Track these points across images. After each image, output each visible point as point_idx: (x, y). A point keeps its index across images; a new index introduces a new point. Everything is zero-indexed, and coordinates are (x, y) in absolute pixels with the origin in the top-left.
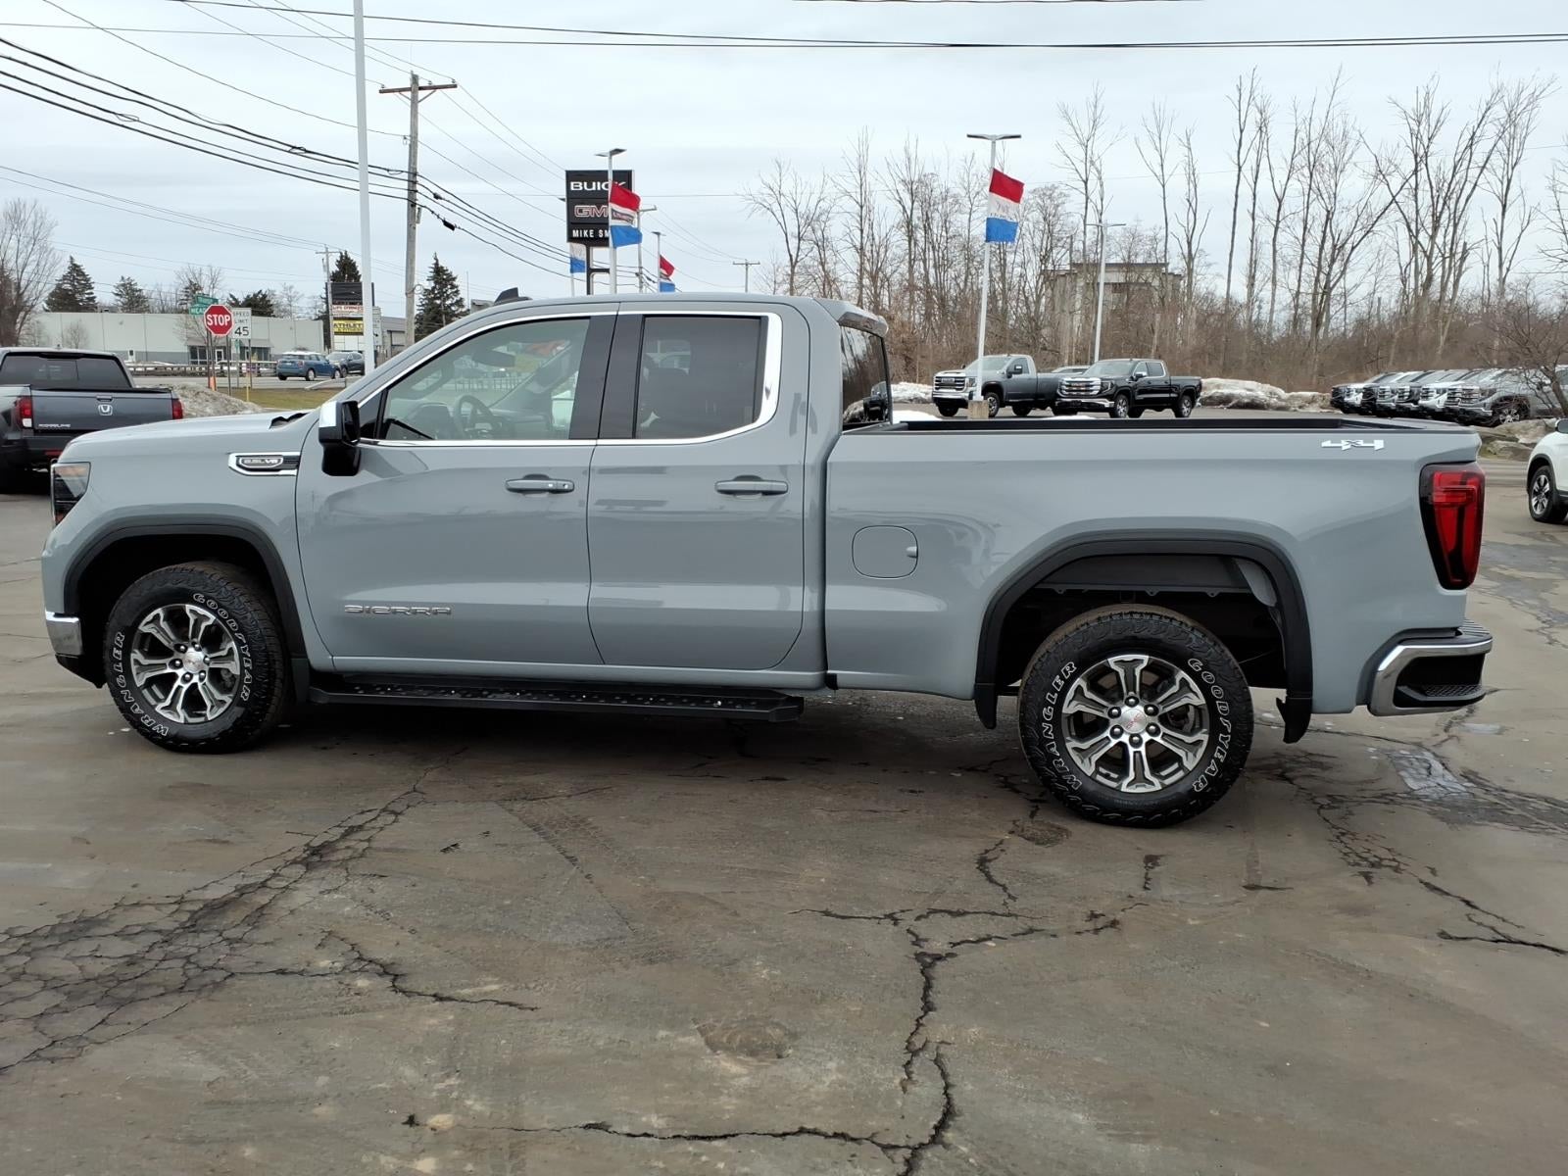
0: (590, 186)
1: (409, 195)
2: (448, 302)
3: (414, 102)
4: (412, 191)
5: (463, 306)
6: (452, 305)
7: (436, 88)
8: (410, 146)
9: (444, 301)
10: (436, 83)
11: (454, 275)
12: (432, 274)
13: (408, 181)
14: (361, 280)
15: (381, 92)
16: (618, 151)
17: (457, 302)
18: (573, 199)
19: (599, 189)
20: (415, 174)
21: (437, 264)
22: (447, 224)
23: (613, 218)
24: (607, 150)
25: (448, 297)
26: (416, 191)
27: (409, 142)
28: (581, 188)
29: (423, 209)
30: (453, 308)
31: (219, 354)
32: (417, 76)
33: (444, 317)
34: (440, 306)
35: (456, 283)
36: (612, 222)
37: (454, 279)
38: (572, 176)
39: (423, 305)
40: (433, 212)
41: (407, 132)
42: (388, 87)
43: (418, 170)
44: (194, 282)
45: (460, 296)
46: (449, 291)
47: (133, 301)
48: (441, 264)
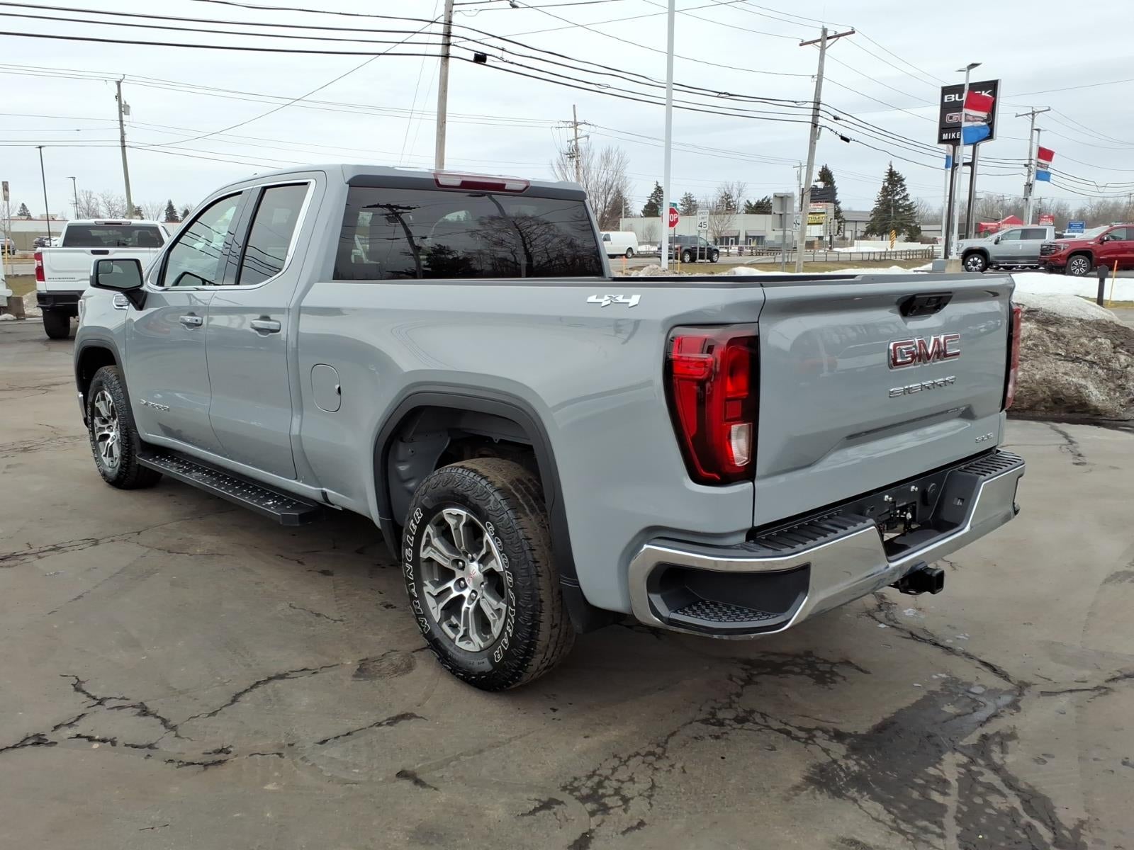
1: (813, 119)
2: (897, 198)
3: (823, 49)
4: (815, 116)
5: (908, 200)
6: (899, 199)
7: (839, 36)
8: (817, 82)
9: (894, 196)
10: (840, 32)
11: (903, 177)
12: (886, 178)
13: (813, 108)
14: (835, 184)
15: (801, 45)
16: (974, 65)
17: (904, 197)
18: (946, 108)
20: (819, 103)
21: (891, 169)
22: (843, 138)
23: (966, 121)
24: (965, 66)
25: (897, 194)
26: (819, 116)
27: (816, 80)
28: (953, 100)
29: (823, 128)
30: (900, 202)
31: (732, 241)
32: (826, 29)
33: (892, 208)
34: (890, 200)
35: (904, 183)
36: (964, 124)
37: (903, 180)
38: (946, 90)
39: (879, 201)
40: (832, 130)
41: (816, 72)
42: (807, 40)
43: (821, 100)
44: (728, 193)
45: (907, 192)
46: (899, 189)
47: (691, 207)
48: (894, 169)
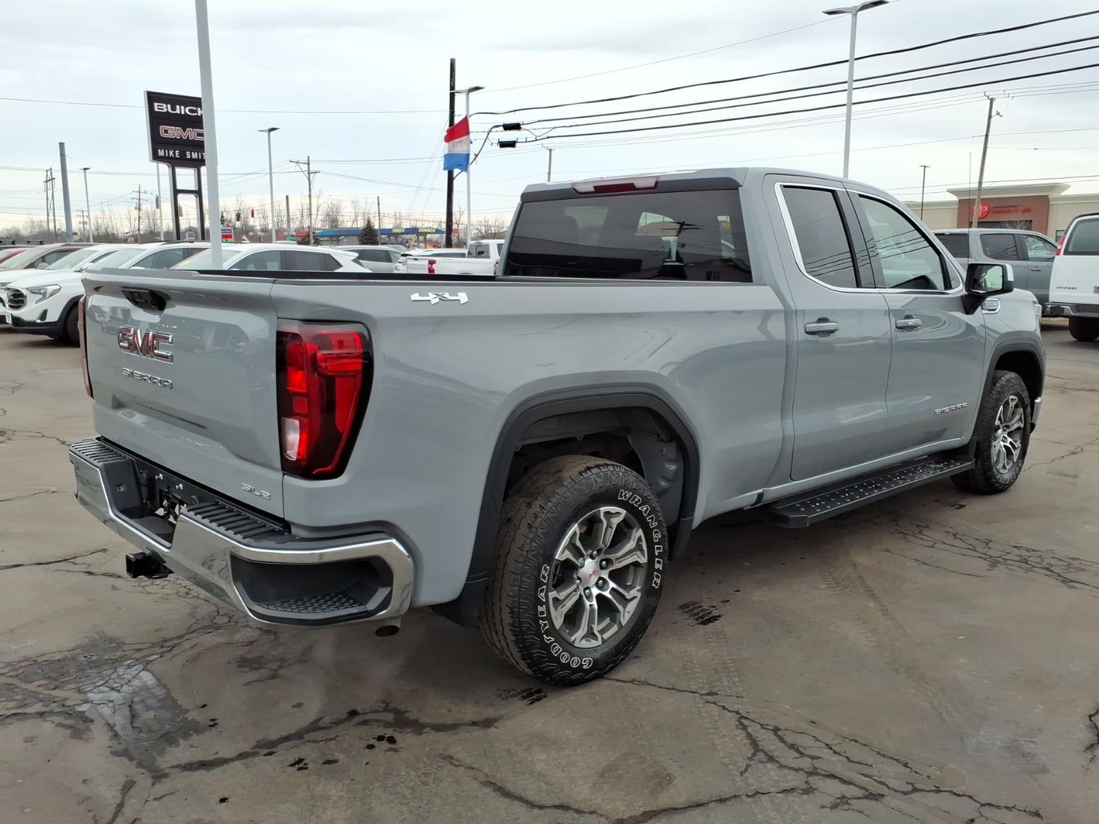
0: (174, 108)
19: (183, 113)
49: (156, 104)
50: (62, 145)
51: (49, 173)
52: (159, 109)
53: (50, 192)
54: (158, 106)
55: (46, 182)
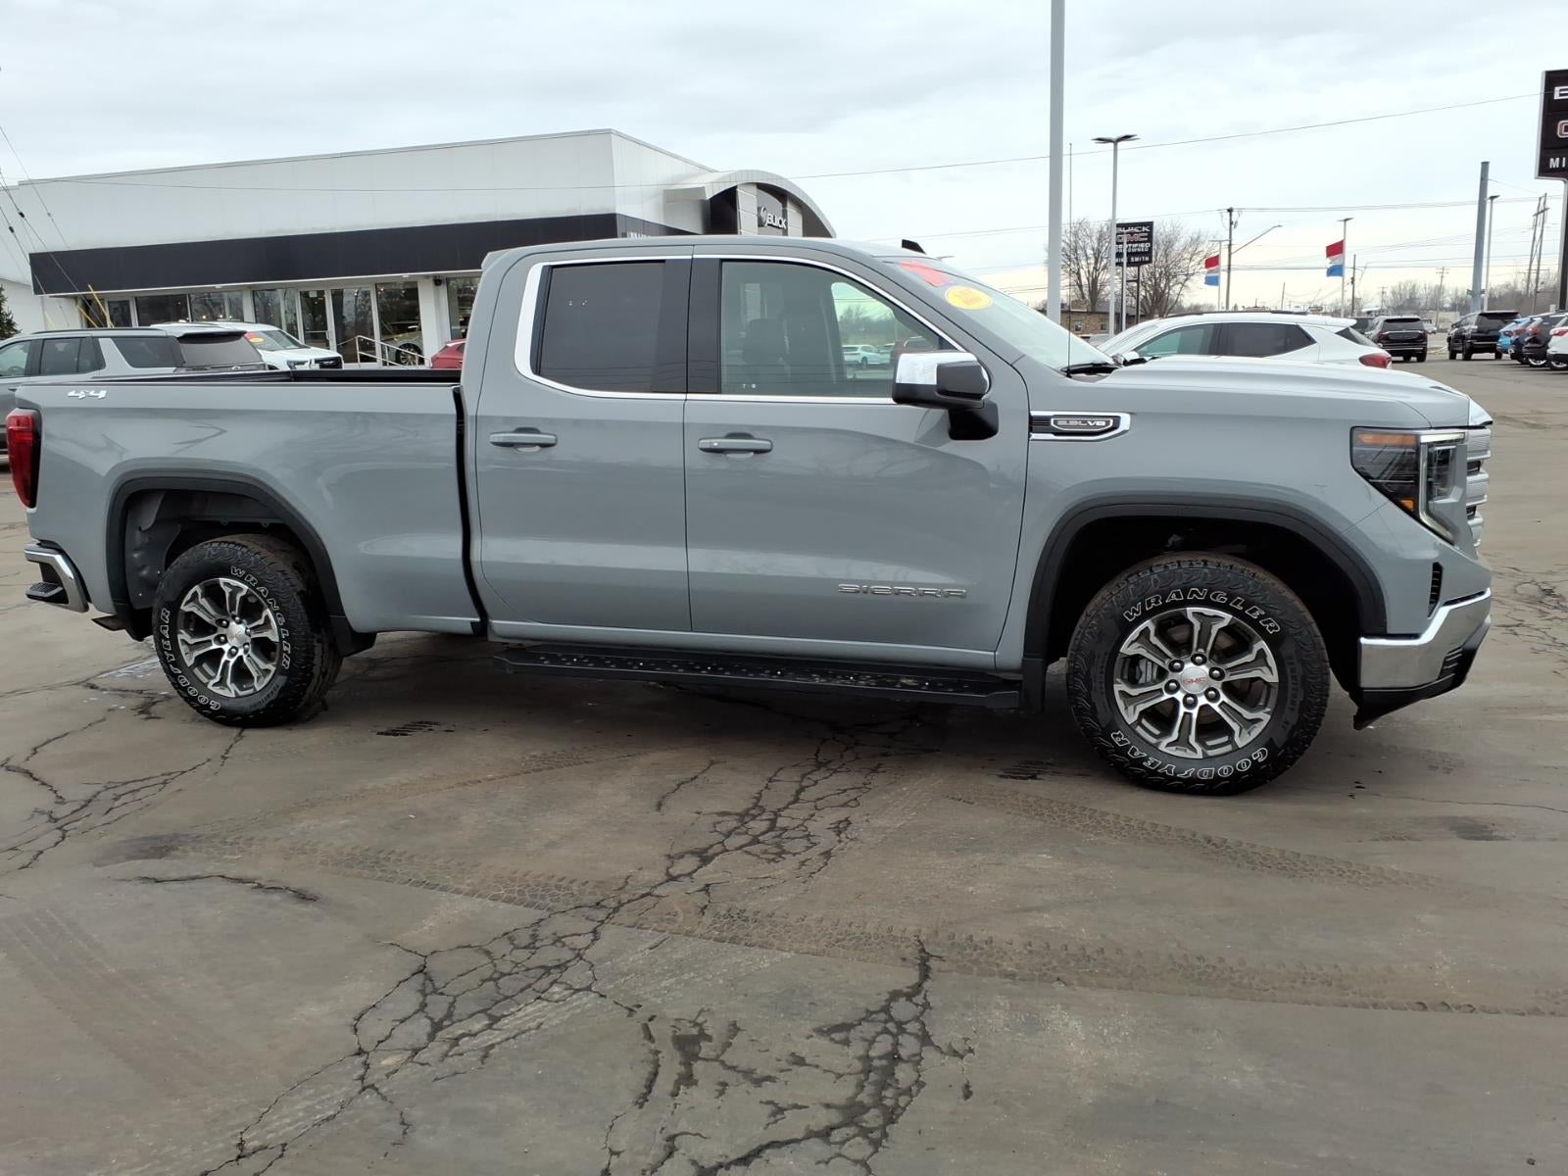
49: (1557, 89)
50: (1485, 165)
51: (1542, 201)
52: (1561, 95)
53: (1539, 229)
54: (1561, 90)
55: (1537, 215)
